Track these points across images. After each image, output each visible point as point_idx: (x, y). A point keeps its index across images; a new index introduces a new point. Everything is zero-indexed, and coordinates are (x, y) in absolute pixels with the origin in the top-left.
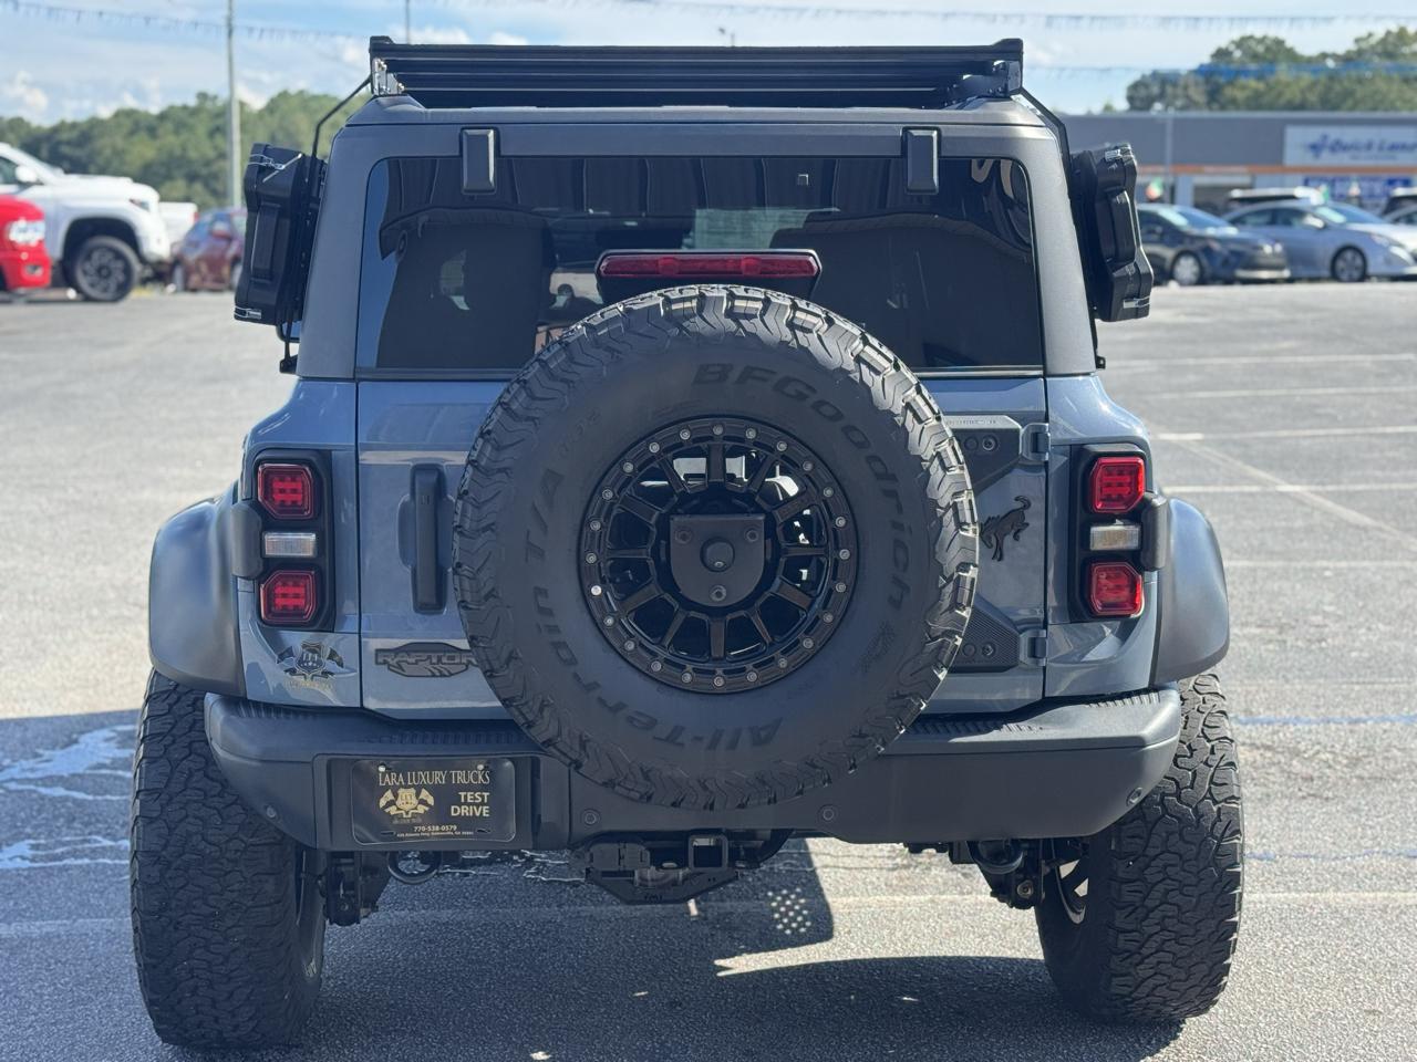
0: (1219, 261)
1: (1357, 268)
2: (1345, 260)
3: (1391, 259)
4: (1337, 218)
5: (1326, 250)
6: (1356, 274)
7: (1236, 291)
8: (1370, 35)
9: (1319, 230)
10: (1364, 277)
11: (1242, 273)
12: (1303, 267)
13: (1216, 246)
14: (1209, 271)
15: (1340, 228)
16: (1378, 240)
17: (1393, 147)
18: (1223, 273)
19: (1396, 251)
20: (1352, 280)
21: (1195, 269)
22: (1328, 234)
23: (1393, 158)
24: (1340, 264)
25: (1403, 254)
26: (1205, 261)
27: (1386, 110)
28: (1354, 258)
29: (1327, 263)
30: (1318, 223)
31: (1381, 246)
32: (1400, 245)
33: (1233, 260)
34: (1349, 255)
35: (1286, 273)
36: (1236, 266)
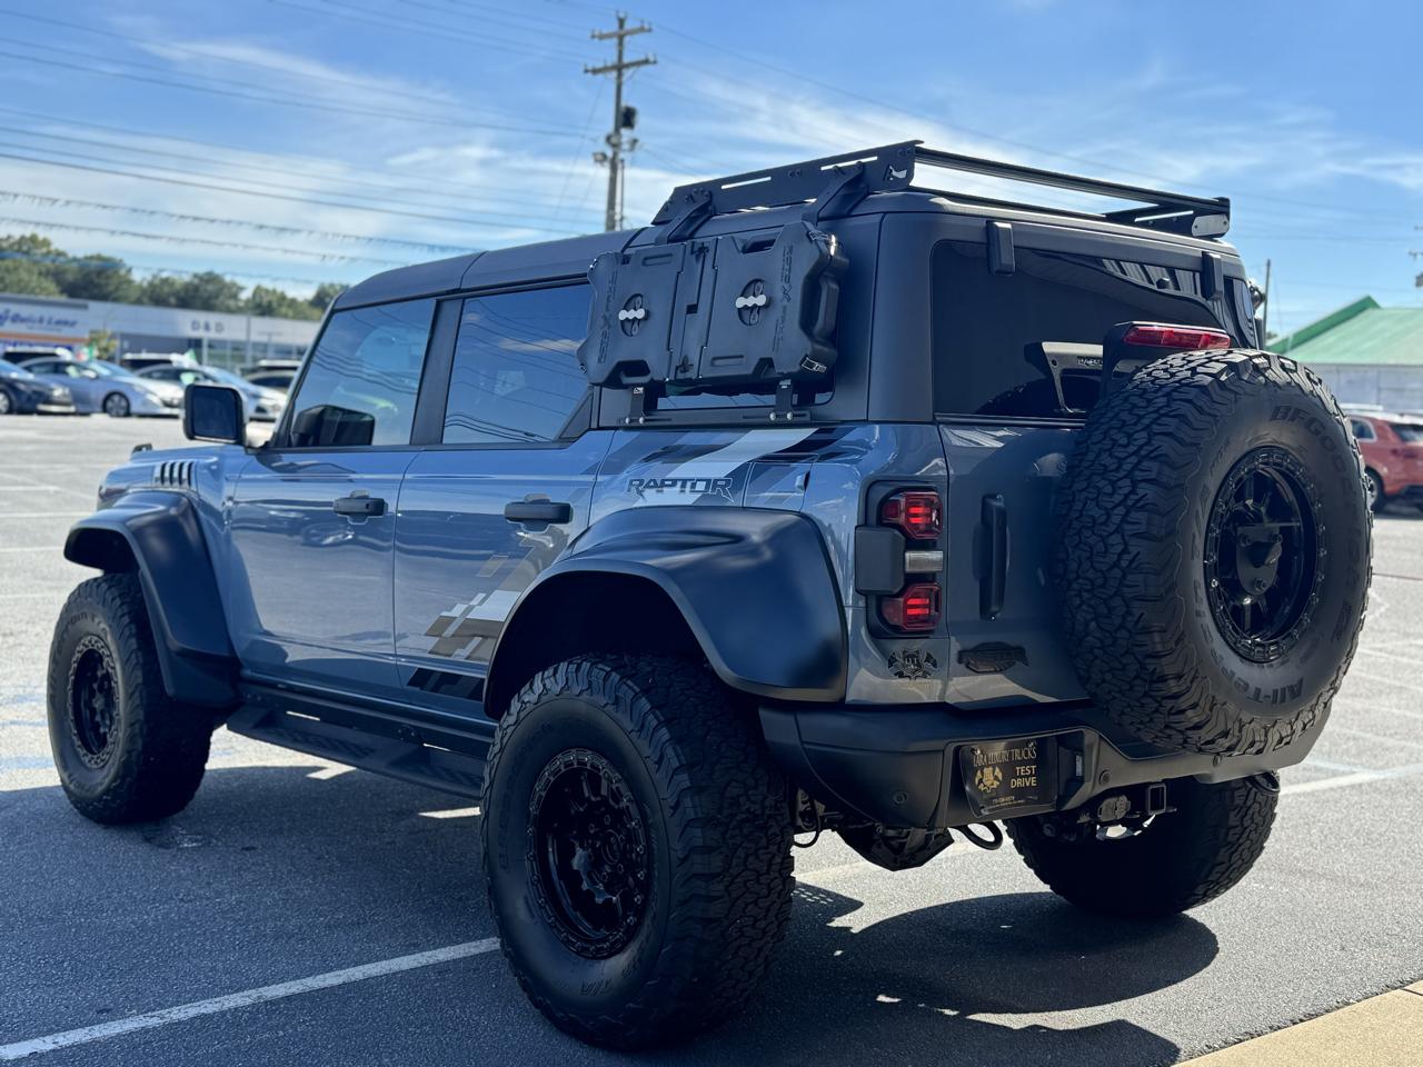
0: (24, 398)
1: (122, 408)
2: (113, 401)
3: (146, 403)
4: (105, 372)
5: (98, 394)
6: (122, 412)
7: (35, 419)
8: (9, 237)
9: (91, 379)
10: (128, 414)
11: (42, 407)
12: (81, 405)
13: (22, 387)
14: (16, 405)
15: (107, 380)
16: (137, 389)
17: (58, 322)
18: (28, 406)
19: (150, 397)
20: (118, 416)
21: (6, 402)
22: (99, 383)
23: (59, 330)
24: (110, 404)
25: (155, 400)
26: (13, 397)
27: (28, 293)
28: (120, 401)
29: (100, 402)
30: (91, 374)
31: (138, 393)
32: (152, 393)
33: (34, 397)
34: (116, 398)
35: (72, 409)
36: (37, 402)
